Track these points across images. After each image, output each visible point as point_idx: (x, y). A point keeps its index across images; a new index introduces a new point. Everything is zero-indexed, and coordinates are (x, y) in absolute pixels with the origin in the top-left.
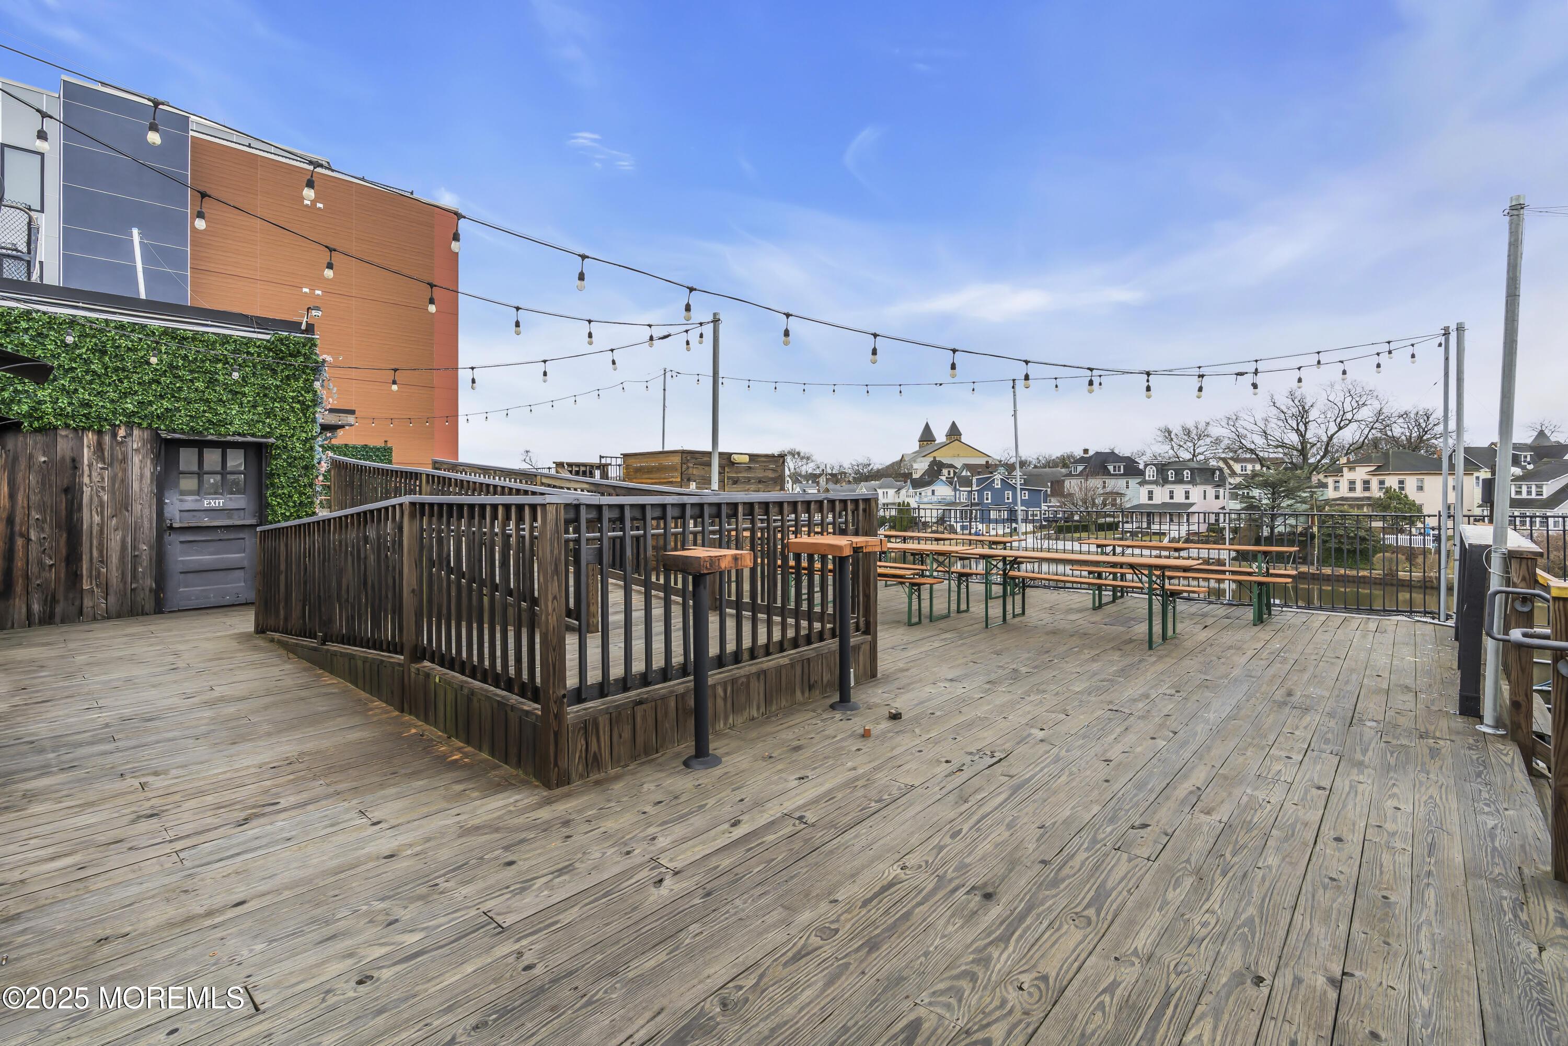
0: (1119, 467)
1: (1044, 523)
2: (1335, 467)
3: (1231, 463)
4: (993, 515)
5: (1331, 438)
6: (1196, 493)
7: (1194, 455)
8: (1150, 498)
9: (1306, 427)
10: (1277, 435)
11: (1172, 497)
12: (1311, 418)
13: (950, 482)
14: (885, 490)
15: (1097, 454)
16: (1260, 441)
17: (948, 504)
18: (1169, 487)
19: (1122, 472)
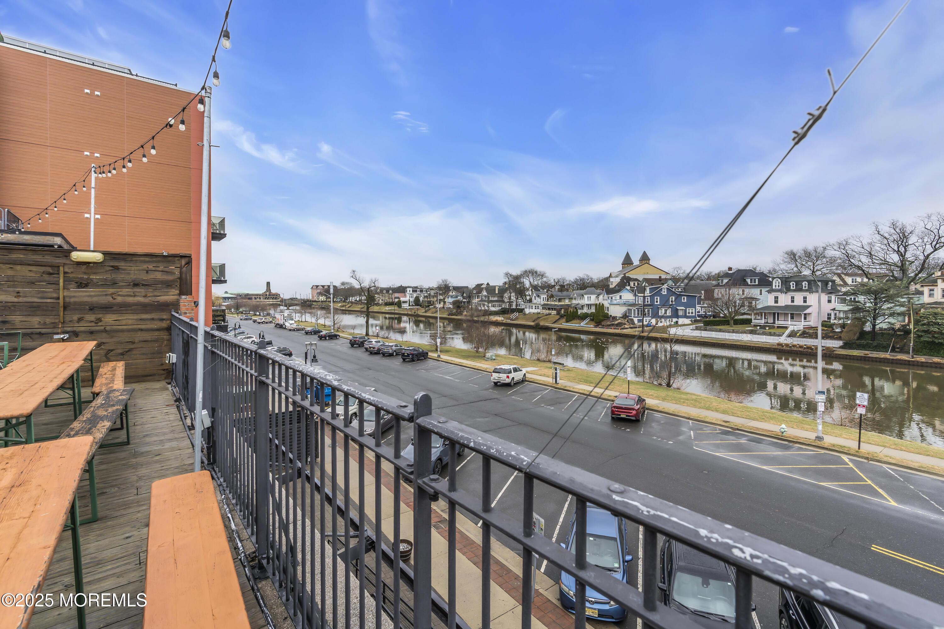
0: (755, 280)
1: (698, 318)
2: (931, 278)
3: (843, 276)
4: (662, 312)
5: (927, 257)
6: (812, 299)
7: (813, 272)
8: (776, 302)
9: (905, 249)
10: (881, 255)
11: (793, 301)
12: (910, 242)
13: (632, 290)
14: (589, 296)
15: (739, 271)
16: (865, 260)
17: (630, 305)
18: (790, 294)
19: (757, 283)
